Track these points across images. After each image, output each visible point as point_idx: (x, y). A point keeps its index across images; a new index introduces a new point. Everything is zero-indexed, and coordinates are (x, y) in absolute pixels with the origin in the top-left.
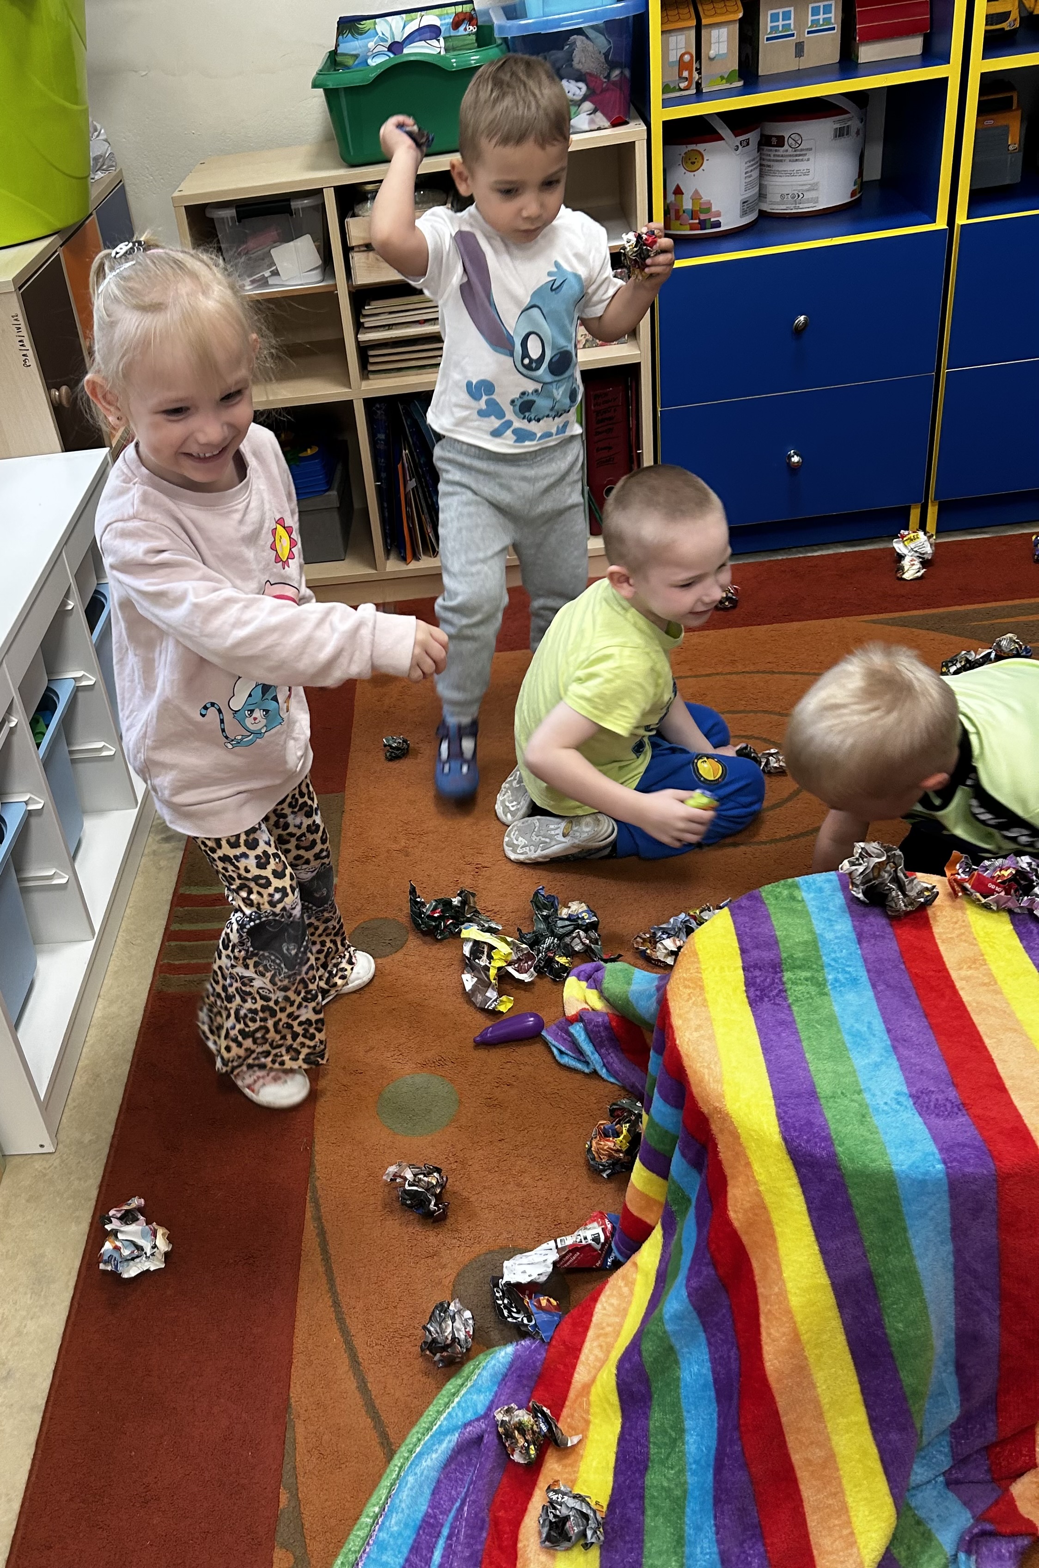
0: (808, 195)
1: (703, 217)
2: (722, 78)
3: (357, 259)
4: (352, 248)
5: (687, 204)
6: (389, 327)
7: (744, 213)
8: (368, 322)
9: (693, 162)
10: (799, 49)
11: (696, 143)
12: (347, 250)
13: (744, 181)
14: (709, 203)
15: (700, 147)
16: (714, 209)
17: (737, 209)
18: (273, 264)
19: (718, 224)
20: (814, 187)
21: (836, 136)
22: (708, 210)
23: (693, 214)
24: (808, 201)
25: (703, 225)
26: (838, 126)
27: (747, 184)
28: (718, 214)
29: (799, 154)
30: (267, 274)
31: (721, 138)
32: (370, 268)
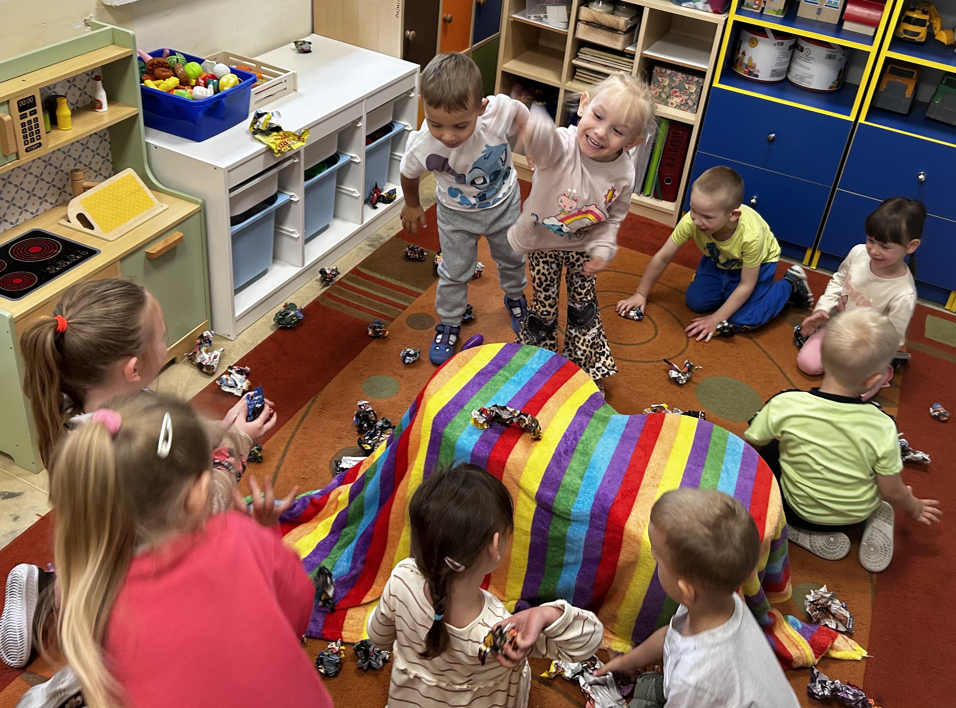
0: (807, 79)
1: (751, 70)
2: (774, 11)
3: (581, 26)
4: (580, 20)
5: (746, 61)
6: (589, 62)
7: (772, 76)
8: (581, 56)
9: (754, 43)
10: (819, 12)
11: (757, 35)
12: (577, 20)
13: (775, 61)
14: (755, 64)
15: (758, 37)
16: (757, 68)
17: (769, 73)
18: (546, 13)
19: (757, 76)
20: (810, 77)
21: (826, 58)
22: (754, 67)
23: (747, 67)
24: (806, 82)
25: (750, 73)
26: (829, 53)
27: (778, 63)
28: (758, 71)
29: (808, 59)
30: (542, 16)
31: (767, 37)
32: (585, 33)
